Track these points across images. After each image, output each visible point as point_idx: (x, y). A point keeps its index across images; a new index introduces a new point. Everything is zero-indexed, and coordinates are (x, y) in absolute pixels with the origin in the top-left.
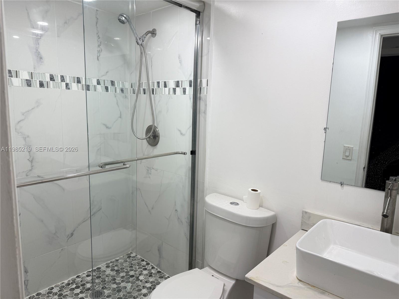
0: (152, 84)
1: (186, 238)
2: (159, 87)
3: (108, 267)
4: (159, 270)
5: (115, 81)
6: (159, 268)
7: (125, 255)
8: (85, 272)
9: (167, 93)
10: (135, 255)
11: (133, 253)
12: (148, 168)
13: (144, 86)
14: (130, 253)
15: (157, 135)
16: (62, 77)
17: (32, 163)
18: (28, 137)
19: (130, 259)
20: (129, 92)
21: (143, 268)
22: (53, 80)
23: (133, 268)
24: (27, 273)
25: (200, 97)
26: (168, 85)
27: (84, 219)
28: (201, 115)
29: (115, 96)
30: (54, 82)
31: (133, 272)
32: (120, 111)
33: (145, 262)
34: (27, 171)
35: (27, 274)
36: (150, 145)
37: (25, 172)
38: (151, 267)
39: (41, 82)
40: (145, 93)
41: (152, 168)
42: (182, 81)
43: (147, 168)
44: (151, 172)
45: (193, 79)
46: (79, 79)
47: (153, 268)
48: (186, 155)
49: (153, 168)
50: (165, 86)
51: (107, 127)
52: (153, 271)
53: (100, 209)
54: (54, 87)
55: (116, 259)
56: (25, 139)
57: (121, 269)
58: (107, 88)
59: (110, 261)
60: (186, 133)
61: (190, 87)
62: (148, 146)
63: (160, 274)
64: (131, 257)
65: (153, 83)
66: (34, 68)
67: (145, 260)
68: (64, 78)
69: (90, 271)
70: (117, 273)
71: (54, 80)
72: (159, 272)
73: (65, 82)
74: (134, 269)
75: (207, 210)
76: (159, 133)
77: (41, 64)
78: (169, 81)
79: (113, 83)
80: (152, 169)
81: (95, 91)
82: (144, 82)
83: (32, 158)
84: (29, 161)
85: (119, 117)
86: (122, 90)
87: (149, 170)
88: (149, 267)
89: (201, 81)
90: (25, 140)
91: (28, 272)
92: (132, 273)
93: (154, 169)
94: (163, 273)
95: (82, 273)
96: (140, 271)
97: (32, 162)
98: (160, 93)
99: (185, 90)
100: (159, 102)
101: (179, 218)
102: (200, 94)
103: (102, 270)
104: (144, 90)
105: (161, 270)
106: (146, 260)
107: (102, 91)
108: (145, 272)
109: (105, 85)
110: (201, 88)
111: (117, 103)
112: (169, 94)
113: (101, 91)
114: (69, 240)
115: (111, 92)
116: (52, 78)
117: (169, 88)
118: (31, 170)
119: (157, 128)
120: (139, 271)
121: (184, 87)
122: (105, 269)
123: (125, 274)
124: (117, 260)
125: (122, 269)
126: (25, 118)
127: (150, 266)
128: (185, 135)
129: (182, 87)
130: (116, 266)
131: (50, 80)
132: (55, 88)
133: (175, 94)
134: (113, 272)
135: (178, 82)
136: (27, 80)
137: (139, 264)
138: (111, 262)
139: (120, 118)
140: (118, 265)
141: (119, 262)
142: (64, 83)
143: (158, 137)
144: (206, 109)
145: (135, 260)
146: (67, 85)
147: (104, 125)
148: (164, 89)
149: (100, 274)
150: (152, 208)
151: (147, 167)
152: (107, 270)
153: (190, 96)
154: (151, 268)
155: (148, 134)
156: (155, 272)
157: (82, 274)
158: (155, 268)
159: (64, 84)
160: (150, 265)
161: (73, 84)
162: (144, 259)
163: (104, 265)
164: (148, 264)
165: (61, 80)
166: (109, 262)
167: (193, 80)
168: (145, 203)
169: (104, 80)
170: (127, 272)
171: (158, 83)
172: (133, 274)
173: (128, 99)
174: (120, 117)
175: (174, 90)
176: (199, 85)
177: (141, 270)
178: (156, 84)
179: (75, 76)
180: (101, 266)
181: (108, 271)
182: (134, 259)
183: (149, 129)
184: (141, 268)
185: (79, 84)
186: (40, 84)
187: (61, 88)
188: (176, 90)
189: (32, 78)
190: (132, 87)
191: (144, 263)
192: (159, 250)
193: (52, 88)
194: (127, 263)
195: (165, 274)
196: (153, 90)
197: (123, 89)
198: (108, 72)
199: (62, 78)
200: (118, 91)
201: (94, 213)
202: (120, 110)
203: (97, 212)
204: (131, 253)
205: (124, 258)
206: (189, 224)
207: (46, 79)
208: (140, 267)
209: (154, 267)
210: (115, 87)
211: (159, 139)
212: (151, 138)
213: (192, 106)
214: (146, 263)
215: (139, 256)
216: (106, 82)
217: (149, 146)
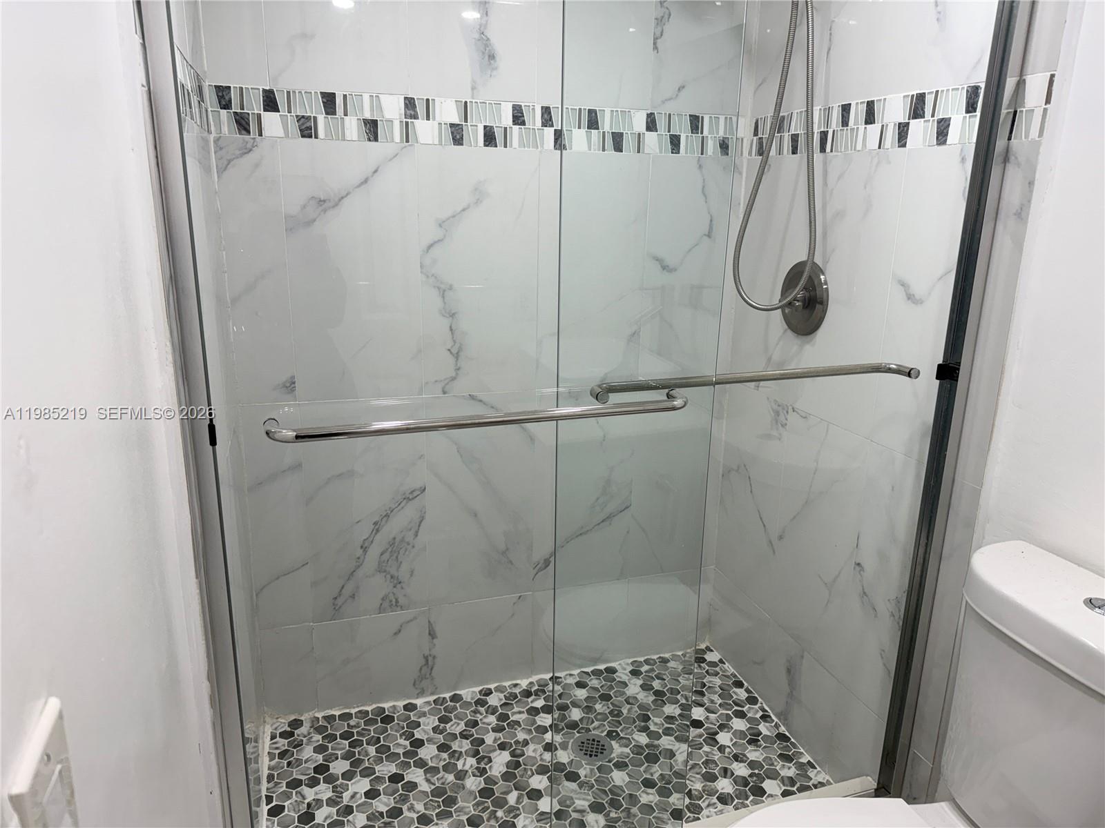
0: (824, 114)
1: (884, 665)
2: (845, 123)
3: (635, 673)
4: (783, 729)
5: (702, 117)
6: (783, 725)
7: (689, 651)
8: (576, 672)
9: (873, 143)
10: (716, 660)
11: (712, 651)
12: (779, 406)
13: (797, 127)
14: (706, 648)
15: (818, 296)
16: (546, 111)
17: (457, 359)
18: (451, 288)
19: (700, 666)
20: (744, 150)
21: (736, 708)
22: (519, 121)
23: (705, 700)
24: (433, 638)
25: (1007, 150)
26: (878, 118)
27: (582, 527)
28: (1000, 227)
29: (700, 167)
30: (522, 127)
31: (702, 712)
32: (711, 216)
33: (745, 690)
34: (445, 379)
35: (435, 640)
36: (792, 330)
37: (441, 381)
38: (761, 713)
39: (488, 128)
40: (794, 152)
41: (790, 408)
42: (937, 91)
43: (775, 407)
44: (786, 419)
45: (984, 79)
46: (594, 114)
47: (765, 717)
48: (917, 377)
49: (793, 408)
50: (870, 118)
51: (664, 268)
52: (764, 728)
53: (627, 508)
54: (522, 144)
55: (662, 655)
56: (443, 294)
57: (670, 691)
58: (675, 142)
59: (646, 658)
60: (930, 294)
61: (968, 111)
62: (785, 331)
63: (785, 744)
64: (704, 660)
65: (828, 111)
66: (473, 89)
67: (746, 684)
68: (550, 113)
69: (587, 673)
70: (655, 700)
71: (523, 123)
72: (782, 737)
73: (552, 126)
74: (706, 702)
75: (972, 605)
76: (827, 289)
77: (491, 76)
78: (885, 99)
79: (695, 123)
80: (790, 410)
81: (639, 152)
82: (796, 111)
83: (457, 345)
84: (451, 353)
85: (705, 235)
86: (724, 146)
87: (780, 412)
88: (754, 712)
89: (1021, 84)
90: (443, 297)
91: (437, 637)
92: (698, 713)
93: (798, 413)
94: (794, 745)
95: (568, 672)
96: (725, 716)
97: (457, 356)
98: (846, 147)
99: (946, 125)
100: (839, 179)
101: (864, 593)
102: (1009, 139)
103: (617, 680)
104: (795, 138)
105: (790, 733)
106: (749, 688)
107: (661, 152)
108: (739, 724)
109: (669, 131)
110: (1015, 112)
111: (704, 187)
112: (879, 147)
113: (658, 151)
114: (537, 576)
115: (686, 153)
116: (518, 118)
117: (883, 126)
118: (453, 379)
119: (823, 274)
120: (721, 714)
121: (941, 117)
122: (627, 678)
123: (678, 711)
124: (664, 661)
125: (672, 691)
126: (445, 236)
127: (756, 707)
128: (921, 303)
129: (933, 116)
130: (658, 679)
131: (513, 121)
132: (524, 147)
133: (904, 145)
134: (645, 694)
135: (921, 98)
136: (452, 125)
137: (725, 693)
138: (647, 662)
139: (706, 238)
140: (664, 677)
141: (667, 668)
142: (552, 130)
143: (821, 303)
144: (1029, 201)
145: (716, 674)
146: (558, 135)
147: (657, 259)
148: (865, 128)
149: (611, 688)
150: (781, 538)
151: (775, 401)
152: (632, 682)
153: (962, 150)
154: (758, 716)
155: (787, 294)
156: (768, 734)
157: (567, 675)
158: (773, 721)
159: (549, 133)
160: (759, 705)
161: (576, 131)
162: (741, 679)
163: (628, 664)
164: (752, 700)
165: (542, 122)
166: (642, 659)
167: (983, 86)
168: (760, 515)
169: (670, 115)
170: (686, 708)
171: (846, 109)
172: (700, 717)
173: (741, 173)
174: (709, 236)
175: (903, 130)
176: (1010, 101)
177: (727, 714)
178: (836, 115)
179: (582, 108)
180: (620, 664)
181: (634, 688)
182: (711, 670)
183: (795, 275)
184: (729, 707)
185: (593, 131)
186: (485, 135)
187: (542, 146)
188: (908, 129)
189: (466, 120)
190: (756, 134)
191: (742, 694)
192: (789, 671)
193: (517, 147)
194: (691, 677)
195: (802, 750)
196: (824, 135)
197: (726, 141)
198: (683, 87)
199: (546, 116)
200: (712, 147)
201: (610, 514)
202: (709, 213)
203: (616, 515)
204: (708, 649)
205: (686, 659)
206: (898, 623)
207: (503, 119)
208: (727, 704)
209: (770, 717)
210: (703, 137)
211: (825, 312)
212: (794, 305)
213: (965, 188)
214: (747, 695)
215: (729, 668)
216: (675, 119)
217: (789, 333)
